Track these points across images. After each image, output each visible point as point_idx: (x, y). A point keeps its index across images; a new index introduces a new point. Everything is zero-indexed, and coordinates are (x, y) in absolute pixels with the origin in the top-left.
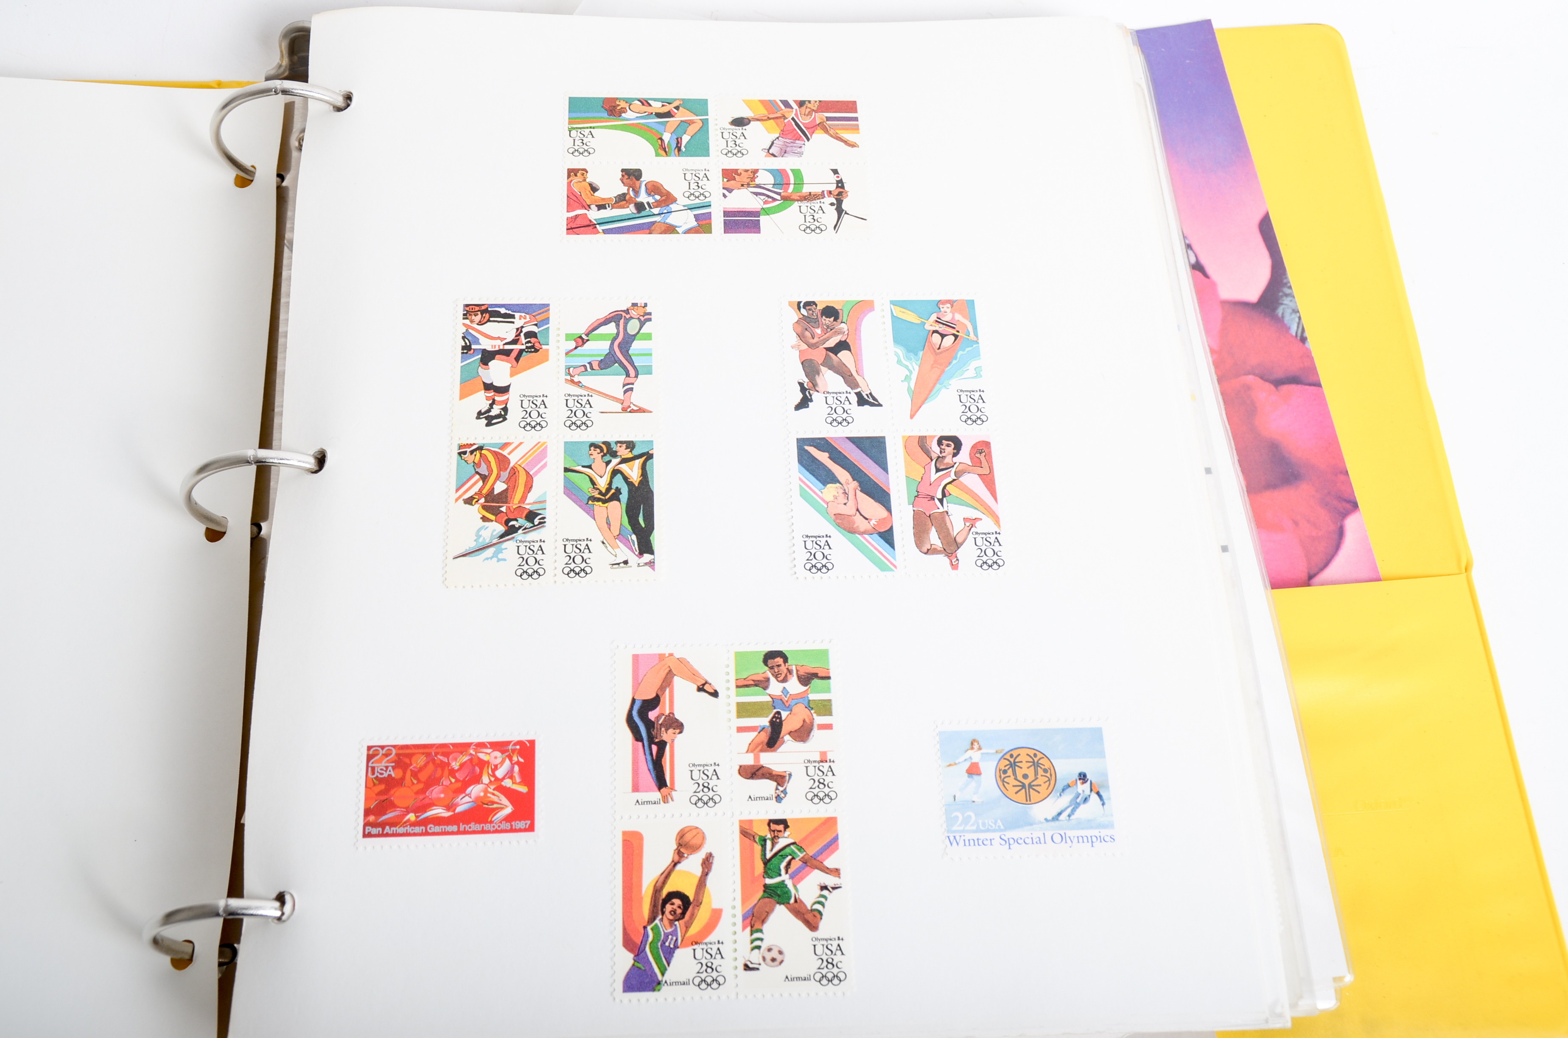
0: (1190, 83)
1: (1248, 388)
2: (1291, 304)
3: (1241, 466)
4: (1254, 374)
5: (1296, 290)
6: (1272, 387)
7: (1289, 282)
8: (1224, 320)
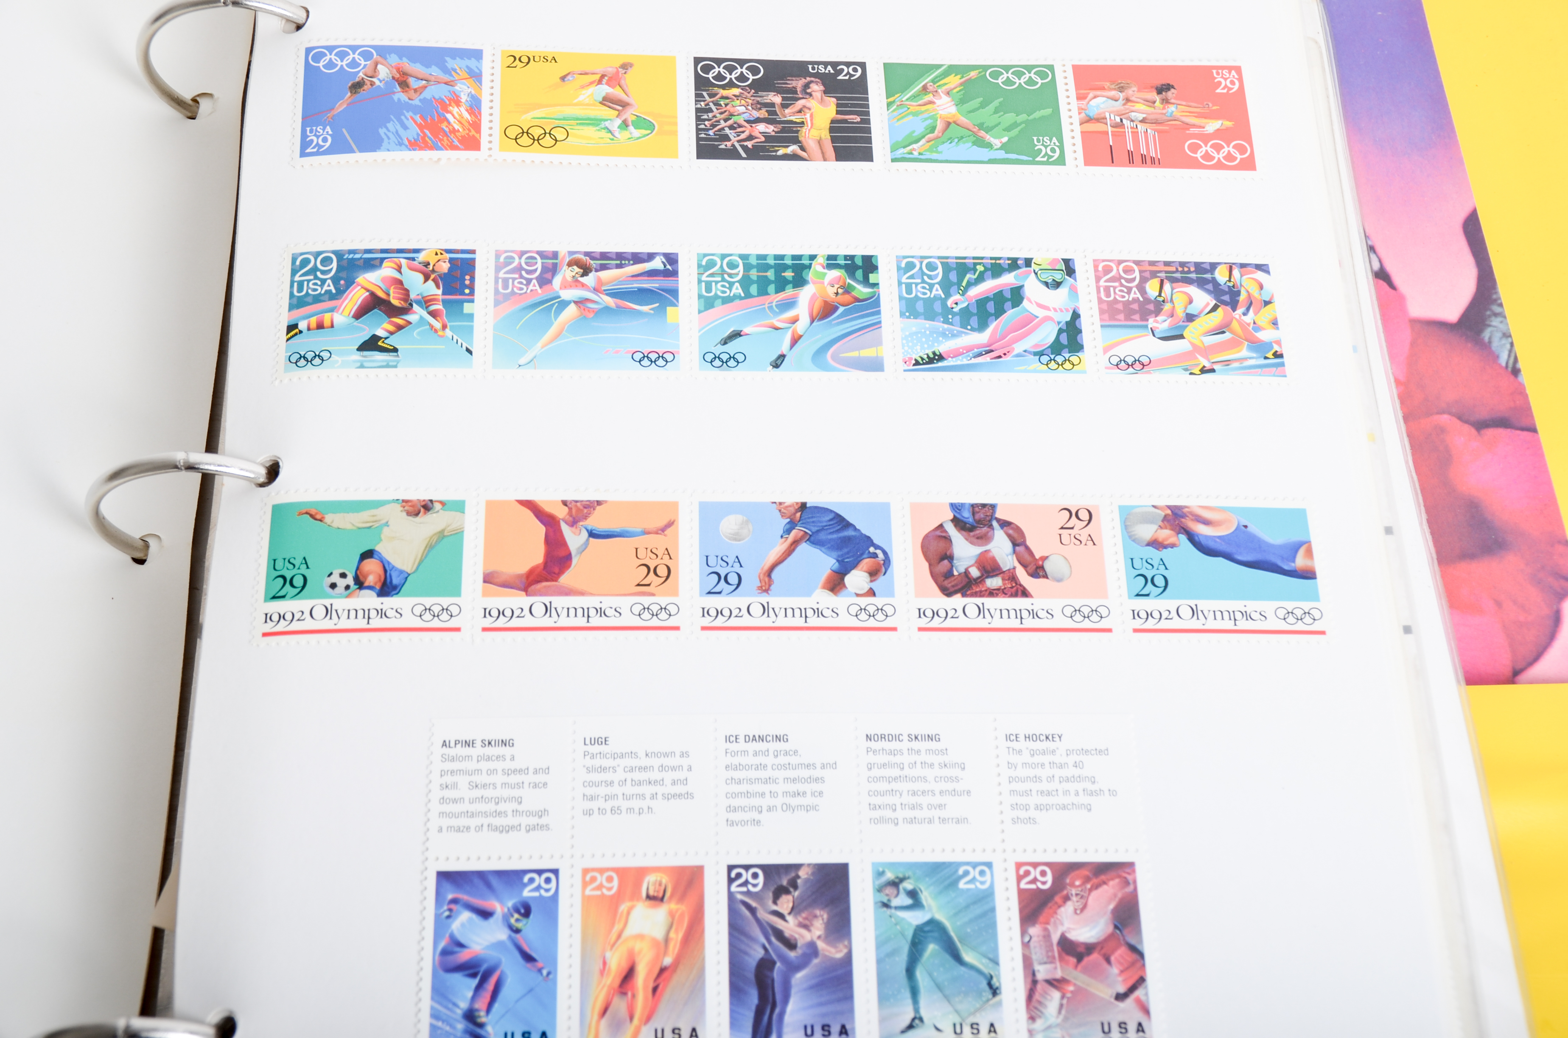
0: (1381, 40)
1: (1441, 430)
2: (1501, 326)
3: (1430, 527)
4: (1450, 413)
5: (1508, 309)
6: (1473, 431)
7: (1500, 298)
8: (1413, 344)
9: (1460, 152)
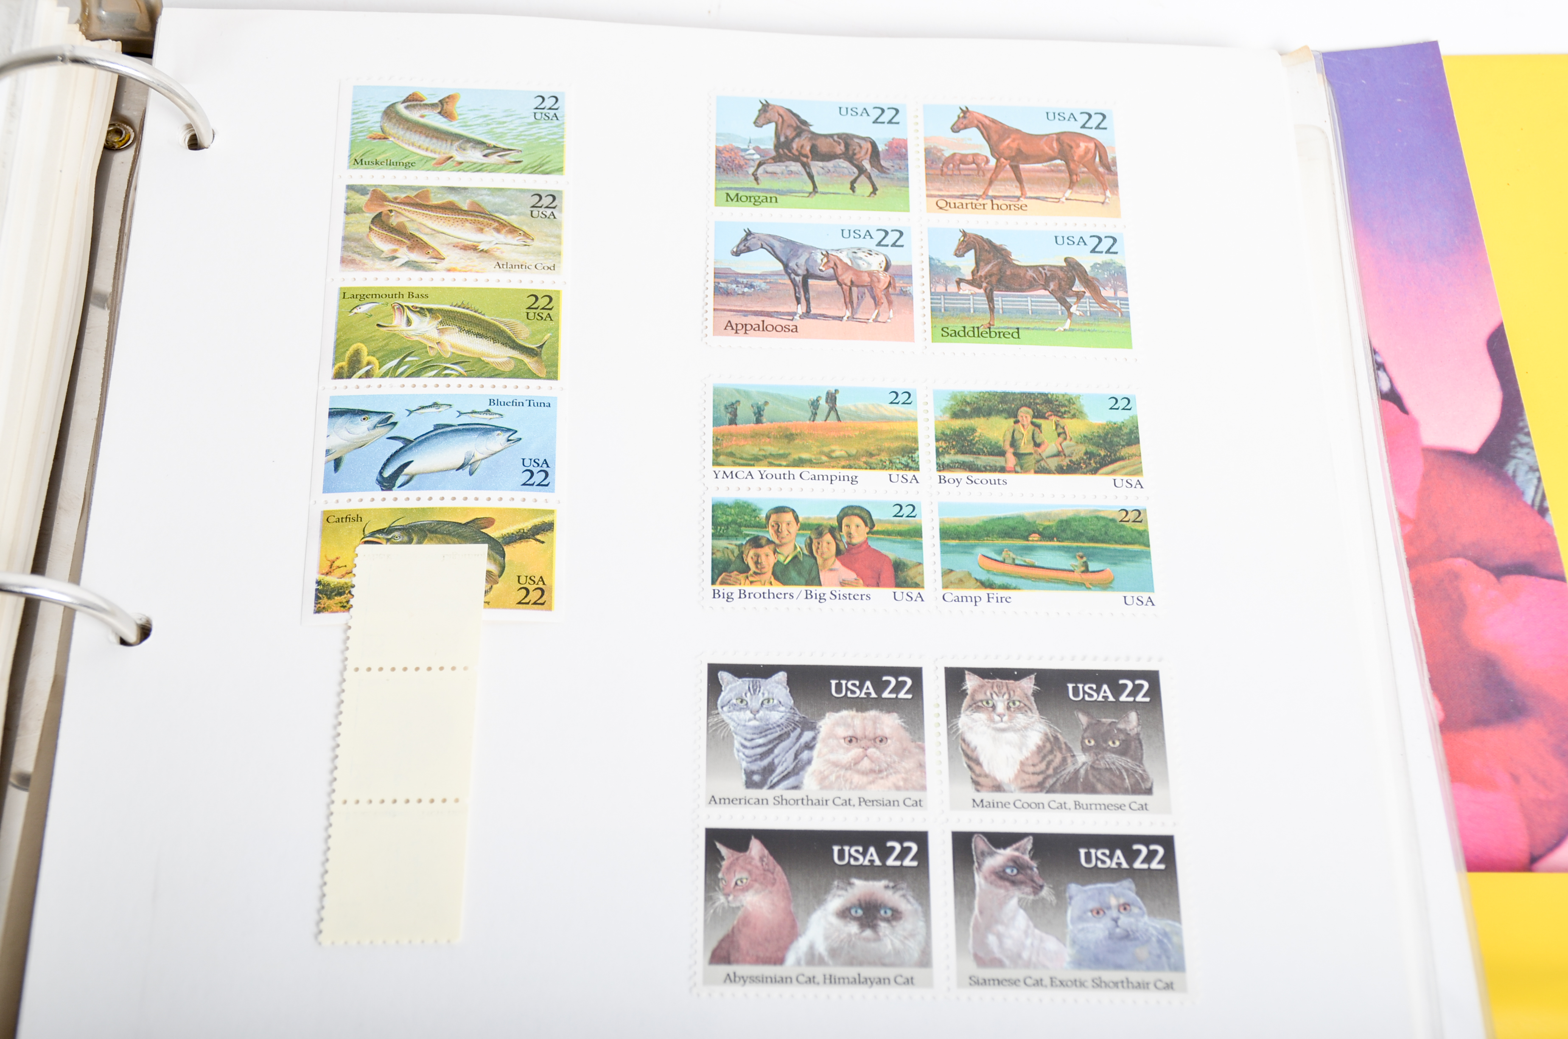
1: (1455, 576)
2: (1528, 458)
3: (1432, 686)
4: (1465, 557)
5: (1536, 439)
6: (1492, 578)
7: (1527, 426)
8: (1425, 476)
9: (1486, 259)
